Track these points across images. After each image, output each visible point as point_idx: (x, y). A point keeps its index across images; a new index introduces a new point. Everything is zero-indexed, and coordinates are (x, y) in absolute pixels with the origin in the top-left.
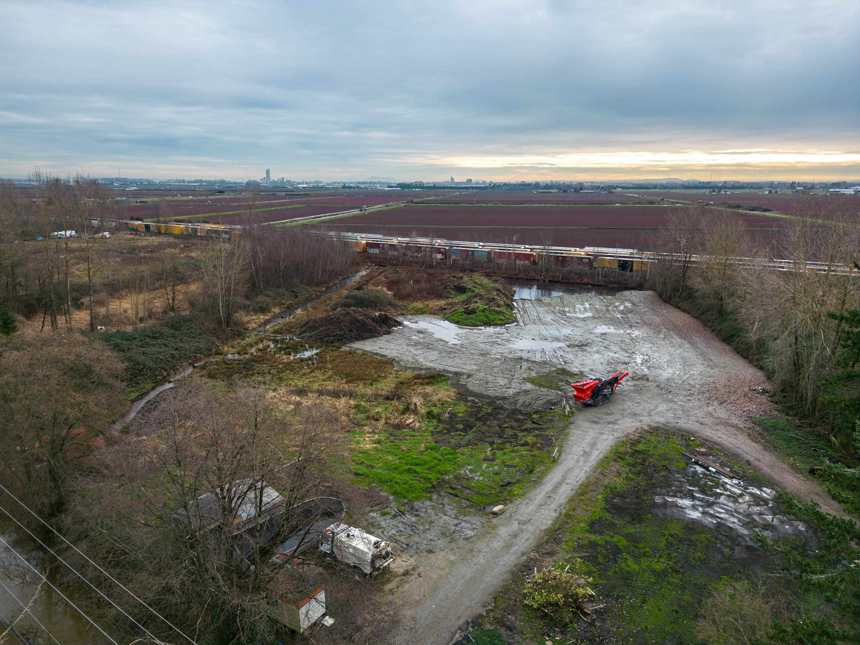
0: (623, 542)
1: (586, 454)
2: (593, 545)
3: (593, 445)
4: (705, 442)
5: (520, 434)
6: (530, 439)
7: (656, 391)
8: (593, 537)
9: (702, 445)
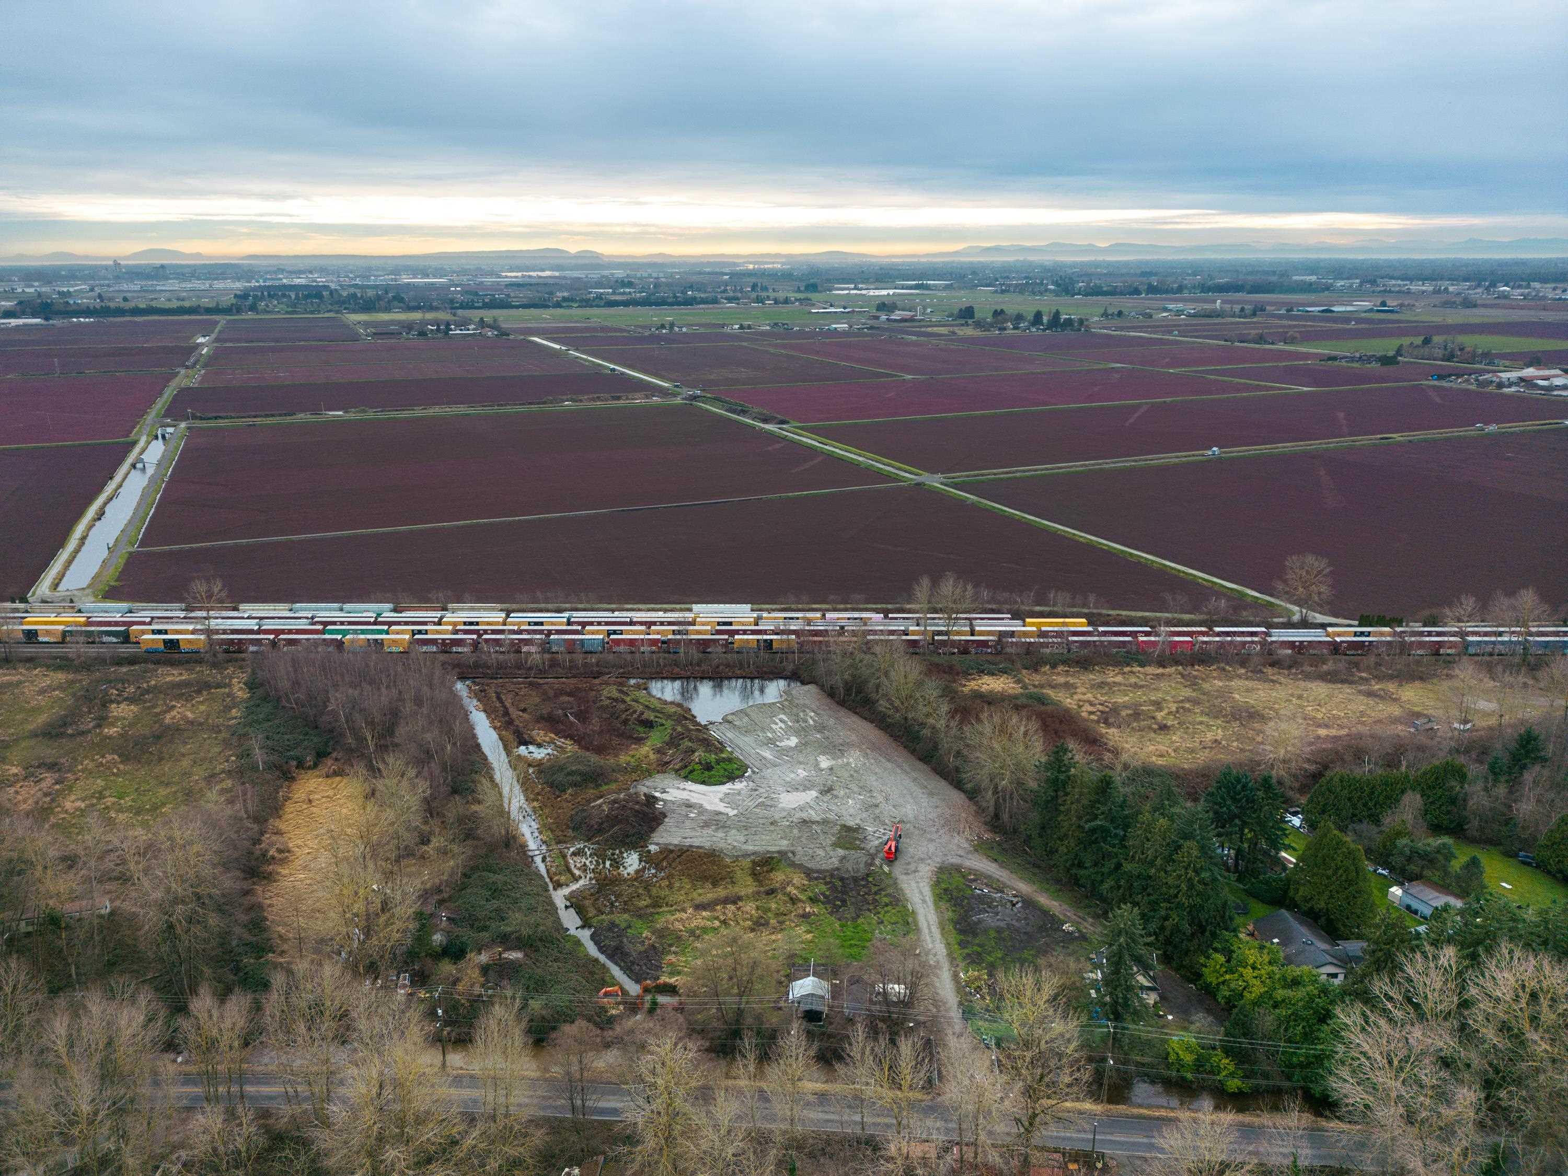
0: (979, 949)
1: (924, 901)
2: (968, 955)
3: (921, 893)
4: (971, 871)
5: (877, 897)
6: (886, 900)
7: (917, 832)
8: (966, 951)
9: (970, 874)
